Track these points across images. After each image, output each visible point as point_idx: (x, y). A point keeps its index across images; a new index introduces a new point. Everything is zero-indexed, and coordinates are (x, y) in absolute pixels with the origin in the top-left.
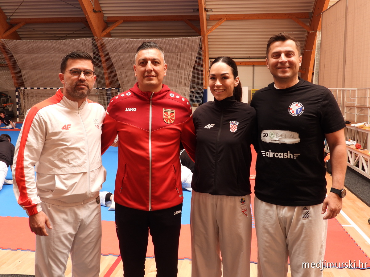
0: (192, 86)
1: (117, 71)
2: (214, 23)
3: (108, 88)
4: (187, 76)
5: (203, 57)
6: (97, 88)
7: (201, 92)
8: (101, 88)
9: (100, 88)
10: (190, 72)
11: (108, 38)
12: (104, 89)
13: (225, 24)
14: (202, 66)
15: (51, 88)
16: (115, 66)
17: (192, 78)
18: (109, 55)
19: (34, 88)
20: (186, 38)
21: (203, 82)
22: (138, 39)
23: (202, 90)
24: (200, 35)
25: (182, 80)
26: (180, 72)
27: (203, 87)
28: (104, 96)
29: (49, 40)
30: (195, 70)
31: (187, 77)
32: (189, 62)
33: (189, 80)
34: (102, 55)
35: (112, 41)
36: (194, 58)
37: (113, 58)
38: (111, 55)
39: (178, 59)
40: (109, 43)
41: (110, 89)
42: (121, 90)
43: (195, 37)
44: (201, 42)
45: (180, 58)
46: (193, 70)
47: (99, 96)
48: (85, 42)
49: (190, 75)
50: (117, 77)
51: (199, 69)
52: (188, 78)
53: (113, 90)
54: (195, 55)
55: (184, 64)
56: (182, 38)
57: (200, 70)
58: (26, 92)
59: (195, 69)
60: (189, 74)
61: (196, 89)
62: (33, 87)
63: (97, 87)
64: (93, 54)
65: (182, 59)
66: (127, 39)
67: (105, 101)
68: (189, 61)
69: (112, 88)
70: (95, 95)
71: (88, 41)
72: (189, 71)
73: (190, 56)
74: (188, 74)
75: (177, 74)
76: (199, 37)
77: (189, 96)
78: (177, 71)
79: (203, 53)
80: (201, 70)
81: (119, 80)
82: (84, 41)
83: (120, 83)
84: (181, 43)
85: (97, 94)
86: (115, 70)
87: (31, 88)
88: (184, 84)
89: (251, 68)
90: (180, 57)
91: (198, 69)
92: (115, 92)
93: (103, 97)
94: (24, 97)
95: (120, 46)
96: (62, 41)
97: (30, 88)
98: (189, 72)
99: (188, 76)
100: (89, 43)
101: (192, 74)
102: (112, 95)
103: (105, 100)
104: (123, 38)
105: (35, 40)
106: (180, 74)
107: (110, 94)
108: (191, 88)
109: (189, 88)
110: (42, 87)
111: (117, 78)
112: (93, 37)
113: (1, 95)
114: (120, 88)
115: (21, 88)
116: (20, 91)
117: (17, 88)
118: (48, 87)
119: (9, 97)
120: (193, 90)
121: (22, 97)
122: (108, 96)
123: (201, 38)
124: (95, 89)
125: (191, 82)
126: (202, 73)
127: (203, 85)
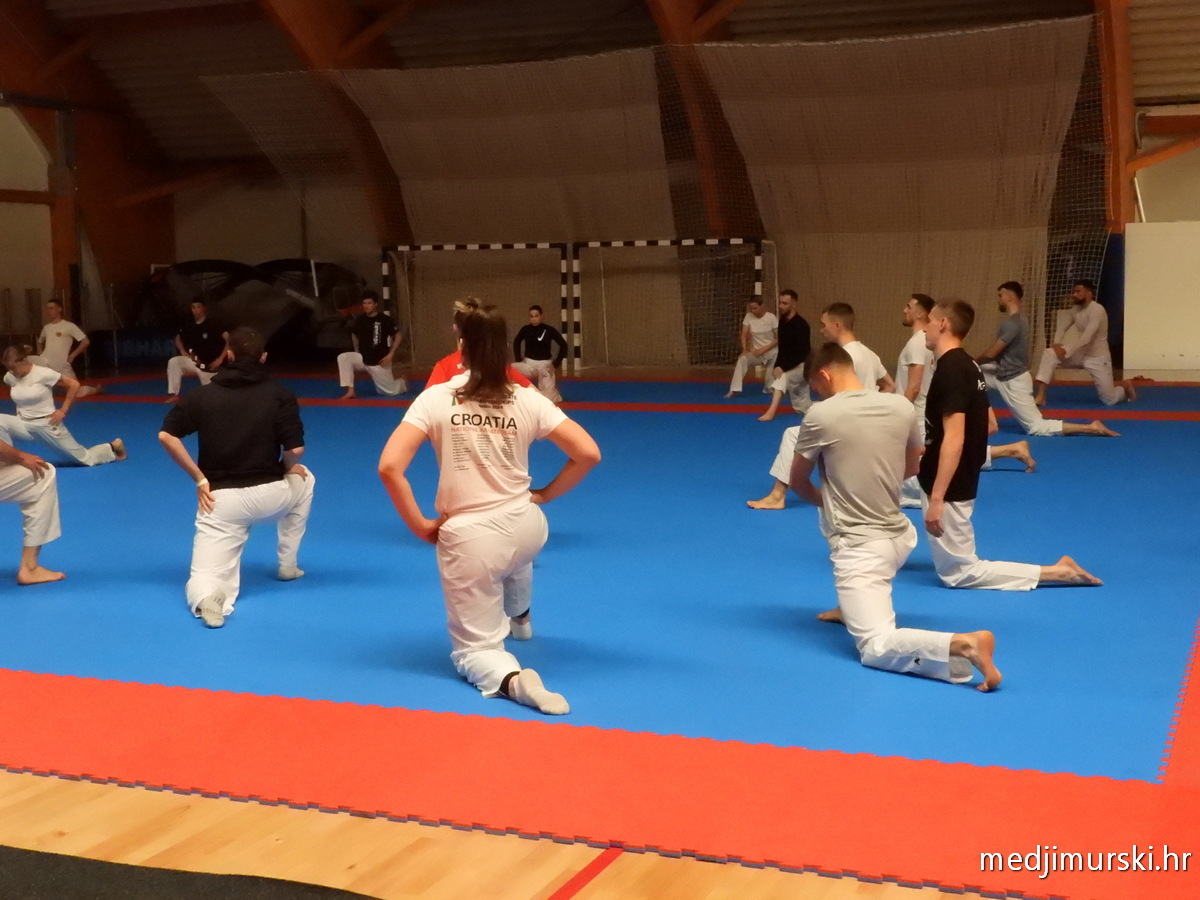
0: (1057, 223)
1: (756, 175)
3: (715, 242)
4: (1036, 181)
5: (1107, 100)
6: (676, 243)
7: (1097, 247)
8: (691, 242)
9: (685, 242)
10: (1047, 164)
11: (714, 44)
12: (700, 242)
14: (1098, 136)
15: (504, 246)
16: (743, 154)
17: (1058, 189)
18: (721, 109)
19: (446, 247)
20: (1031, 24)
21: (1103, 206)
22: (833, 39)
23: (1100, 236)
24: (1089, 9)
25: (1014, 199)
26: (1008, 168)
27: (1103, 226)
28: (701, 271)
29: (498, 62)
30: (1070, 155)
31: (1036, 186)
32: (1044, 125)
33: (1045, 198)
34: (695, 113)
35: (732, 53)
36: (1066, 106)
37: (738, 119)
38: (730, 109)
40: (719, 62)
41: (724, 242)
42: (766, 245)
44: (1093, 36)
45: (1008, 109)
46: (1063, 156)
47: (682, 271)
48: (628, 64)
49: (1050, 175)
50: (752, 195)
51: (1087, 152)
52: (1040, 188)
53: (735, 246)
54: (1068, 94)
55: (1022, 133)
56: (1012, 26)
57: (1092, 157)
58: (417, 261)
59: (1068, 153)
60: (1047, 174)
61: (1076, 236)
62: (441, 243)
63: (674, 238)
64: (661, 108)
65: (1015, 113)
66: (788, 44)
67: (705, 291)
68: (1044, 120)
69: (734, 241)
70: (667, 270)
71: (640, 59)
72: (1043, 161)
73: (1048, 98)
74: (1042, 171)
76: (1087, 18)
77: (1045, 265)
78: (992, 165)
79: (1105, 86)
80: (1098, 156)
81: (760, 208)
82: (626, 60)
83: (762, 217)
84: (1012, 46)
85: (675, 264)
86: (745, 170)
87: (435, 248)
88: (1025, 217)
90: (1008, 104)
91: (1081, 153)
92: (745, 256)
93: (698, 274)
94: (412, 283)
95: (764, 71)
96: (544, 67)
97: (430, 248)
99: (1040, 183)
100: (644, 66)
101: (1059, 172)
102: (735, 266)
103: (705, 285)
104: (775, 42)
105: (451, 66)
106: (1008, 173)
107: (727, 264)
108: (1053, 229)
109: (1042, 233)
110: (473, 241)
111: (753, 200)
112: (658, 40)
113: (333, 274)
114: (765, 238)
115: (401, 248)
116: (396, 261)
117: (385, 250)
118: (495, 242)
119: (359, 285)
120: (1064, 239)
121: (403, 282)
122: (718, 269)
123: (1094, 23)
124: (668, 243)
125: (1053, 205)
126: (1103, 167)
127: (1105, 215)
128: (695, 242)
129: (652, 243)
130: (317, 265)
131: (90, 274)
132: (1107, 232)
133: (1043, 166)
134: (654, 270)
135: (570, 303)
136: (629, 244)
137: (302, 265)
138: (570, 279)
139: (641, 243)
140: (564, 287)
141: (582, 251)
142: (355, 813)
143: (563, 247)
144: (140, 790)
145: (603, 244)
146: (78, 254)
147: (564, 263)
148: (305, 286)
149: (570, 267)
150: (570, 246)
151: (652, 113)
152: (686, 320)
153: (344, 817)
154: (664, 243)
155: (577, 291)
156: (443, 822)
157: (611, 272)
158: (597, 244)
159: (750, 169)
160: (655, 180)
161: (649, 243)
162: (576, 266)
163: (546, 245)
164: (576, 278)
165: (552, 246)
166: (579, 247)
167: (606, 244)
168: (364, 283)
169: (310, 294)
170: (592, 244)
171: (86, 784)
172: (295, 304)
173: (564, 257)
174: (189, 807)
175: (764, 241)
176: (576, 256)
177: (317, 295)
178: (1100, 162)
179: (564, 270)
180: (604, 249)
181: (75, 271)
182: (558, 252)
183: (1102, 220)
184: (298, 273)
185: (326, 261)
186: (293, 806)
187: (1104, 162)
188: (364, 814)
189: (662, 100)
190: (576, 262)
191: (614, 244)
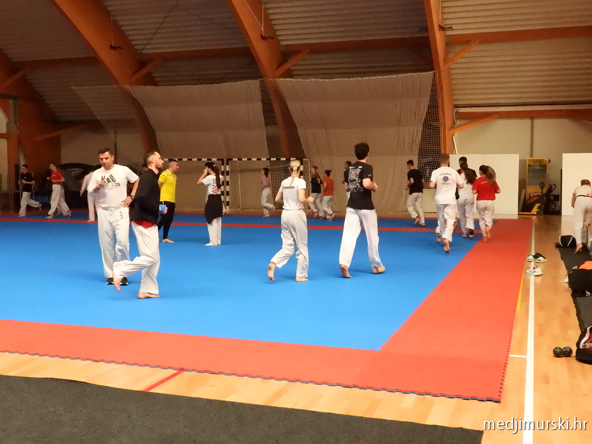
0: (422, 154)
1: (301, 132)
2: (457, 49)
3: (285, 159)
5: (440, 104)
6: (269, 159)
8: (275, 159)
9: (272, 159)
10: (417, 130)
11: (284, 79)
12: (278, 159)
13: (477, 50)
14: (438, 120)
16: (296, 124)
17: (421, 140)
18: (287, 105)
20: (409, 74)
21: (439, 147)
22: (332, 78)
24: (432, 69)
25: (404, 144)
26: (402, 132)
29: (196, 84)
30: (426, 127)
32: (416, 115)
33: (416, 144)
34: (276, 107)
35: (291, 83)
36: (424, 107)
37: (294, 110)
38: (291, 105)
39: (398, 109)
40: (286, 86)
42: (305, 161)
43: (424, 73)
44: (434, 80)
45: (401, 108)
46: (423, 127)
48: (249, 86)
49: (418, 135)
50: (300, 140)
51: (433, 126)
52: (414, 140)
54: (425, 102)
55: (407, 117)
56: (402, 75)
57: (435, 128)
59: (427, 125)
61: (430, 159)
63: (268, 157)
64: (263, 104)
65: (404, 110)
66: (313, 80)
68: (416, 112)
71: (254, 84)
72: (415, 129)
73: (417, 104)
74: (415, 133)
75: (395, 134)
76: (431, 72)
78: (395, 130)
79: (440, 100)
80: (437, 127)
81: (303, 145)
82: (248, 84)
83: (304, 149)
84: (402, 83)
86: (297, 130)
88: (409, 151)
89: (528, 122)
90: (401, 106)
91: (431, 126)
93: (278, 172)
95: (304, 90)
96: (215, 87)
99: (414, 138)
100: (255, 87)
101: (422, 134)
104: (308, 79)
105: (176, 85)
106: (402, 134)
108: (420, 156)
109: (416, 157)
110: (185, 157)
111: (300, 142)
112: (261, 77)
118: (194, 158)
120: (425, 160)
122: (286, 170)
123: (434, 75)
124: (265, 159)
125: (420, 147)
126: (439, 132)
127: (440, 151)
128: (277, 159)
129: (259, 159)
136: (249, 159)
138: (225, 173)
139: (254, 159)
141: (230, 162)
142: (93, 361)
143: (222, 160)
144: (17, 354)
145: (239, 159)
146: (19, 159)
147: (223, 166)
149: (225, 168)
150: (225, 160)
151: (258, 106)
153: (89, 362)
154: (264, 159)
155: (228, 178)
156: (124, 363)
157: (242, 171)
158: (236, 159)
159: (299, 130)
160: (260, 134)
162: (228, 168)
163: (216, 159)
164: (228, 173)
165: (218, 160)
166: (229, 160)
167: (240, 159)
170: (234, 159)
173: (223, 164)
174: (33, 359)
175: (304, 159)
176: (228, 164)
178: (437, 130)
180: (239, 161)
181: (17, 167)
186: (71, 359)
187: (439, 130)
188: (96, 361)
189: (263, 101)
190: (227, 167)
191: (243, 159)
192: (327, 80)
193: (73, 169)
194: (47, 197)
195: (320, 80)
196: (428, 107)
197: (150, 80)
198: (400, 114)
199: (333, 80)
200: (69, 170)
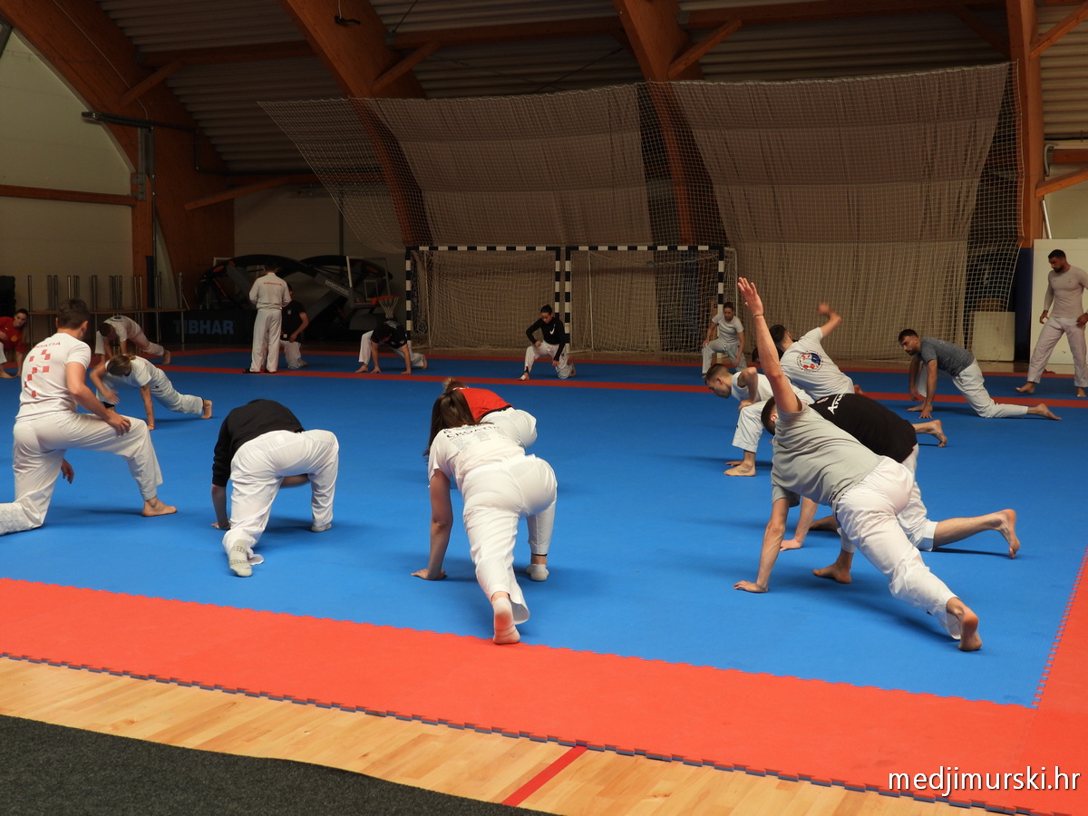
0: (976, 238)
1: (719, 191)
2: (1061, 14)
3: (686, 248)
4: (959, 202)
5: (1020, 134)
6: (651, 248)
7: (1010, 259)
8: (665, 248)
9: (660, 248)
10: (968, 187)
11: (688, 83)
12: (672, 248)
14: (1013, 167)
15: (508, 248)
16: (711, 175)
17: (977, 209)
18: (692, 136)
19: (460, 248)
20: (956, 70)
21: (1015, 224)
22: (790, 80)
23: (1012, 250)
24: (1007, 58)
25: (939, 217)
26: (935, 191)
27: (1015, 241)
28: (673, 273)
29: (505, 95)
30: (987, 180)
31: (958, 206)
32: (966, 155)
33: (966, 217)
34: (670, 139)
35: (703, 90)
36: (985, 139)
37: (707, 146)
38: (699, 135)
39: (928, 144)
40: (692, 97)
41: (693, 249)
42: (728, 252)
43: (987, 67)
44: (1010, 81)
45: (936, 141)
46: (982, 181)
47: (658, 272)
48: (615, 98)
49: (970, 198)
50: (718, 209)
51: (1002, 179)
52: (961, 208)
53: (702, 252)
54: (987, 129)
55: (947, 161)
56: (941, 71)
57: (1007, 183)
58: (435, 259)
59: (988, 177)
60: (968, 197)
61: (993, 249)
62: (455, 245)
63: (651, 244)
64: (642, 135)
65: (941, 144)
66: (750, 83)
67: (676, 289)
68: (966, 150)
69: (701, 248)
70: (645, 271)
71: (625, 94)
72: (965, 185)
73: (970, 132)
74: (964, 194)
75: (921, 196)
76: (1005, 65)
77: (965, 273)
78: (921, 187)
79: (1019, 122)
80: (1012, 182)
81: (724, 220)
82: (613, 94)
83: (725, 228)
84: (940, 87)
85: (651, 266)
86: (712, 188)
87: (450, 248)
88: (949, 233)
90: (936, 137)
91: (997, 179)
92: (711, 260)
93: (670, 275)
94: (430, 277)
95: (729, 105)
96: (545, 98)
97: (446, 248)
98: (964, 190)
99: (961, 204)
100: (629, 100)
101: (978, 196)
102: (702, 269)
103: (676, 285)
104: (739, 81)
105: (466, 96)
106: (935, 195)
107: (695, 267)
108: (972, 243)
109: (964, 245)
110: (482, 244)
111: (718, 214)
112: (642, 79)
113: (364, 269)
114: (726, 246)
115: (421, 248)
116: (417, 259)
117: (408, 249)
118: (501, 244)
119: (386, 277)
120: (983, 251)
121: (423, 275)
122: (687, 271)
123: (1010, 69)
124: (645, 248)
125: (973, 222)
126: (1016, 192)
127: (1016, 232)
128: (669, 248)
129: (633, 248)
130: (350, 260)
131: (163, 265)
132: (1018, 246)
133: (963, 190)
134: (633, 271)
135: (562, 297)
136: (613, 248)
137: (340, 260)
138: (563, 278)
139: (623, 248)
140: (557, 283)
141: (573, 254)
143: (558, 250)
144: (196, 689)
145: (590, 249)
146: (154, 248)
147: (558, 263)
148: (341, 279)
149: (563, 266)
150: (563, 249)
151: (633, 139)
152: (659, 314)
153: (360, 715)
154: (643, 248)
155: (568, 287)
156: (441, 721)
157: (595, 272)
158: (586, 248)
159: (716, 188)
160: (636, 196)
161: (630, 248)
162: (568, 266)
163: (544, 248)
164: (568, 276)
165: (547, 249)
166: (571, 249)
167: (594, 248)
168: (391, 276)
169: (345, 285)
170: (581, 248)
171: (152, 684)
172: (332, 293)
173: (558, 258)
174: (235, 703)
175: (726, 248)
176: (568, 259)
177: (351, 286)
178: (1012, 188)
179: (557, 270)
180: (591, 252)
181: (151, 262)
182: (553, 254)
183: (1014, 236)
184: (338, 267)
185: (361, 258)
186: (319, 705)
187: (1016, 187)
188: (377, 714)
189: (643, 128)
190: (568, 263)
191: (600, 248)
192: (778, 83)
193: (258, 267)
194: (208, 322)
195: (764, 83)
196: (994, 138)
197: (412, 88)
198: (932, 154)
199: (792, 83)
200: (249, 268)
